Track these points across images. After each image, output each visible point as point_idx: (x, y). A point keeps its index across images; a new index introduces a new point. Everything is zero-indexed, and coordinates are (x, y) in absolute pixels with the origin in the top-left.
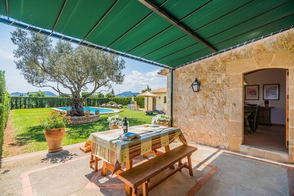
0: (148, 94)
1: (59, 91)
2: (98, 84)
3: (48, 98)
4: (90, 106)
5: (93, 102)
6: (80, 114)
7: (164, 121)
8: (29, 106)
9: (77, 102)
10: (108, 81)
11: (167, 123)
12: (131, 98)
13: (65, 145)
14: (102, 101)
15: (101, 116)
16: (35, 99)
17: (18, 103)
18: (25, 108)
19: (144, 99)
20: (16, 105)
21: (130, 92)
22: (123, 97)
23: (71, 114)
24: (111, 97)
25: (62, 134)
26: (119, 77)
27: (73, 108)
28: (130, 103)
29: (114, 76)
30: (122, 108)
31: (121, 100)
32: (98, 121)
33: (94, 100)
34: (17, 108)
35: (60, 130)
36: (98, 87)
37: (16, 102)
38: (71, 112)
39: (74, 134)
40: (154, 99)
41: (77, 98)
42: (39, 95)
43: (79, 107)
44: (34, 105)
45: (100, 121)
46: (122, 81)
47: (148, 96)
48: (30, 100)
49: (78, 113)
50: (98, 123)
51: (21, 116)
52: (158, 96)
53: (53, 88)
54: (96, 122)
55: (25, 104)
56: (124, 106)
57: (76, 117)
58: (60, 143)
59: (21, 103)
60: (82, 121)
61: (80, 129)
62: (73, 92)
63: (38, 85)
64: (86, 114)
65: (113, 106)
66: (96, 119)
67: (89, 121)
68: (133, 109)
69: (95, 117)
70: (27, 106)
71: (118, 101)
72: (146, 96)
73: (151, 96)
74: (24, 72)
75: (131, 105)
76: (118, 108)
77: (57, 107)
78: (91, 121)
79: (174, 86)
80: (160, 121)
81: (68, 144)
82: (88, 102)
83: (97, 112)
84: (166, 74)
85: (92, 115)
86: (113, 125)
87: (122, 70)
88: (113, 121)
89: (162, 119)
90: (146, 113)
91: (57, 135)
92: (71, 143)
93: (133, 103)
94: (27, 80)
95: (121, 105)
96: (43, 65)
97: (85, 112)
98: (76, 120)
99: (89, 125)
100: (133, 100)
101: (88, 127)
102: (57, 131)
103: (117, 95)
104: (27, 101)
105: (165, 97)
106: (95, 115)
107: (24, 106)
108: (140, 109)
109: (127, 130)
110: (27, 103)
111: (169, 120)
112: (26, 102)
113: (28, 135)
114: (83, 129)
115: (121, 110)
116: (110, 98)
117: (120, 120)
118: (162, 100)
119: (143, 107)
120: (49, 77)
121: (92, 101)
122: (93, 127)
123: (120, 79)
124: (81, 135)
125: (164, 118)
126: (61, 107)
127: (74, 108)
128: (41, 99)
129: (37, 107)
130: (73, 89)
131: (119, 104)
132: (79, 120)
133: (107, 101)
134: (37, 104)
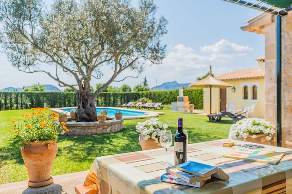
0: (211, 81)
1: (58, 79)
2: (121, 65)
3: (48, 93)
4: (109, 106)
5: (114, 99)
6: (90, 117)
7: (261, 133)
8: (22, 106)
9: (86, 97)
10: (137, 59)
11: (269, 138)
12: (177, 92)
13: (59, 173)
14: (128, 97)
15: (125, 123)
16: (30, 95)
17: (8, 101)
18: (17, 108)
19: (201, 93)
20: (6, 104)
21: (175, 82)
22: (163, 90)
23: (77, 117)
24: (142, 90)
25: (50, 153)
26: (157, 51)
27: (79, 108)
28: (175, 100)
29: (147, 49)
30: (162, 108)
31: (160, 96)
32: (121, 131)
33: (115, 95)
34: (6, 109)
35: (46, 145)
36: (120, 70)
37: (6, 100)
38: (76, 114)
39: (77, 152)
40: (223, 92)
41: (86, 90)
42: (37, 89)
43: (88, 106)
44: (29, 103)
45: (123, 130)
46: (162, 58)
47: (211, 86)
48: (23, 95)
49: (87, 117)
50: (119, 135)
51: (8, 120)
52: (232, 84)
53: (49, 74)
54: (118, 132)
55: (17, 103)
56: (165, 106)
57: (83, 123)
58: (48, 171)
59: (11, 100)
60: (94, 131)
61: (88, 144)
62: (79, 81)
63: (28, 70)
64: (100, 117)
65: (146, 105)
66: (116, 128)
67: (105, 131)
68: (182, 110)
69: (114, 124)
70: (19, 106)
71: (154, 97)
72: (206, 86)
73: (216, 86)
74: (5, 48)
75: (179, 103)
76: (156, 109)
77: (60, 106)
78: (108, 130)
79: (283, 52)
80: (251, 133)
81: (65, 172)
82: (105, 100)
83: (118, 116)
84: (263, 27)
85: (111, 119)
86: (147, 138)
87: (161, 38)
88: (146, 131)
89: (256, 129)
90: (208, 119)
91: (42, 154)
92: (70, 170)
93: (182, 100)
94: (11, 63)
95: (160, 104)
96: (32, 35)
97: (99, 114)
98: (83, 128)
99: (105, 137)
100: (181, 95)
101: (102, 142)
102: (43, 146)
103: (153, 88)
104: (19, 98)
105: (245, 88)
106: (115, 120)
107: (15, 105)
108: (195, 111)
109: (184, 153)
110: (20, 101)
111: (273, 132)
112: (17, 100)
113: (9, 150)
114: (93, 144)
115: (161, 112)
116: (140, 93)
117: (161, 129)
118: (240, 92)
119: (201, 107)
120: (43, 57)
121: (112, 98)
122: (111, 141)
123: (159, 55)
124: (89, 154)
125: (261, 128)
126: (65, 106)
127: (81, 107)
128: (38, 95)
129: (32, 106)
130: (78, 74)
131: (156, 102)
132: (89, 127)
133: (135, 97)
134: (32, 102)
